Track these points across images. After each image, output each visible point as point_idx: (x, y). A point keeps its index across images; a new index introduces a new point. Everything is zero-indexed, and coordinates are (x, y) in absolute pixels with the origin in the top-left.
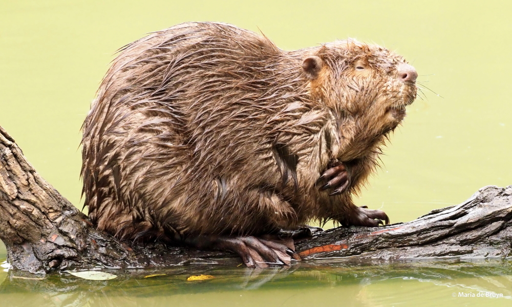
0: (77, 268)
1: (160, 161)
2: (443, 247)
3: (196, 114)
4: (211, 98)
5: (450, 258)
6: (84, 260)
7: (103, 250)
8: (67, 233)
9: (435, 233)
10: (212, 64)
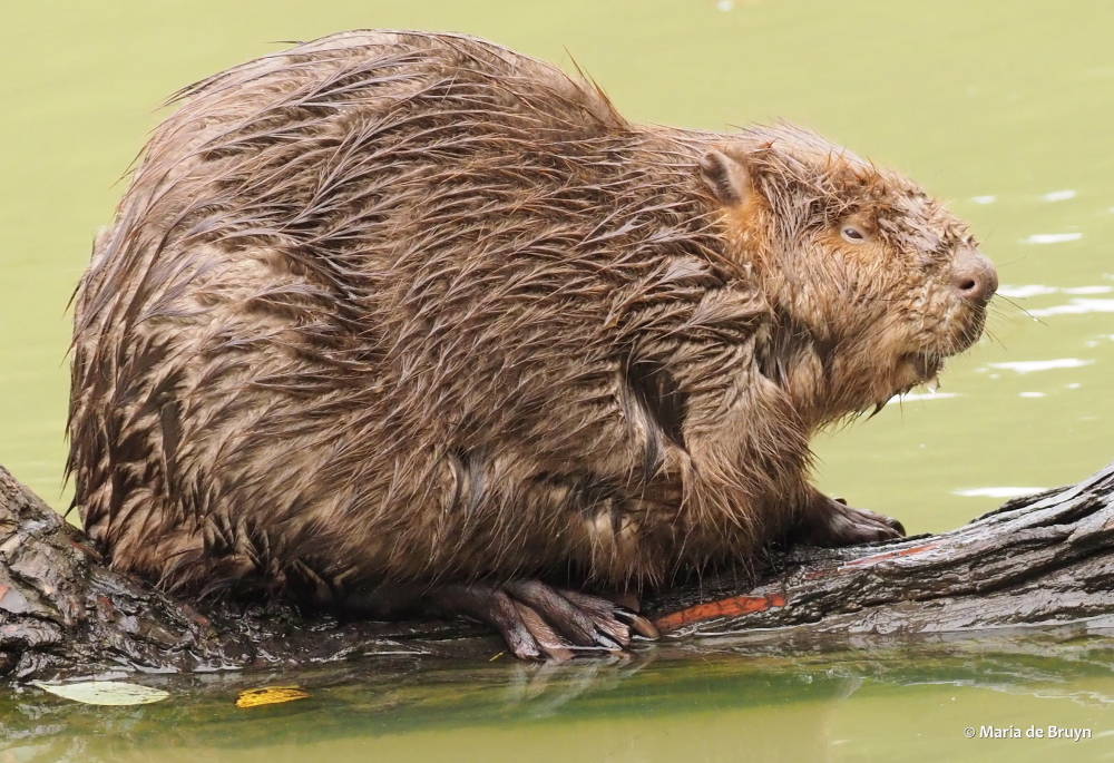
0: (62, 673)
1: (298, 396)
2: (1039, 597)
3: (412, 281)
4: (454, 240)
5: (1060, 626)
6: (81, 651)
7: (130, 624)
8: (34, 580)
9: (1018, 559)
10: (458, 151)
